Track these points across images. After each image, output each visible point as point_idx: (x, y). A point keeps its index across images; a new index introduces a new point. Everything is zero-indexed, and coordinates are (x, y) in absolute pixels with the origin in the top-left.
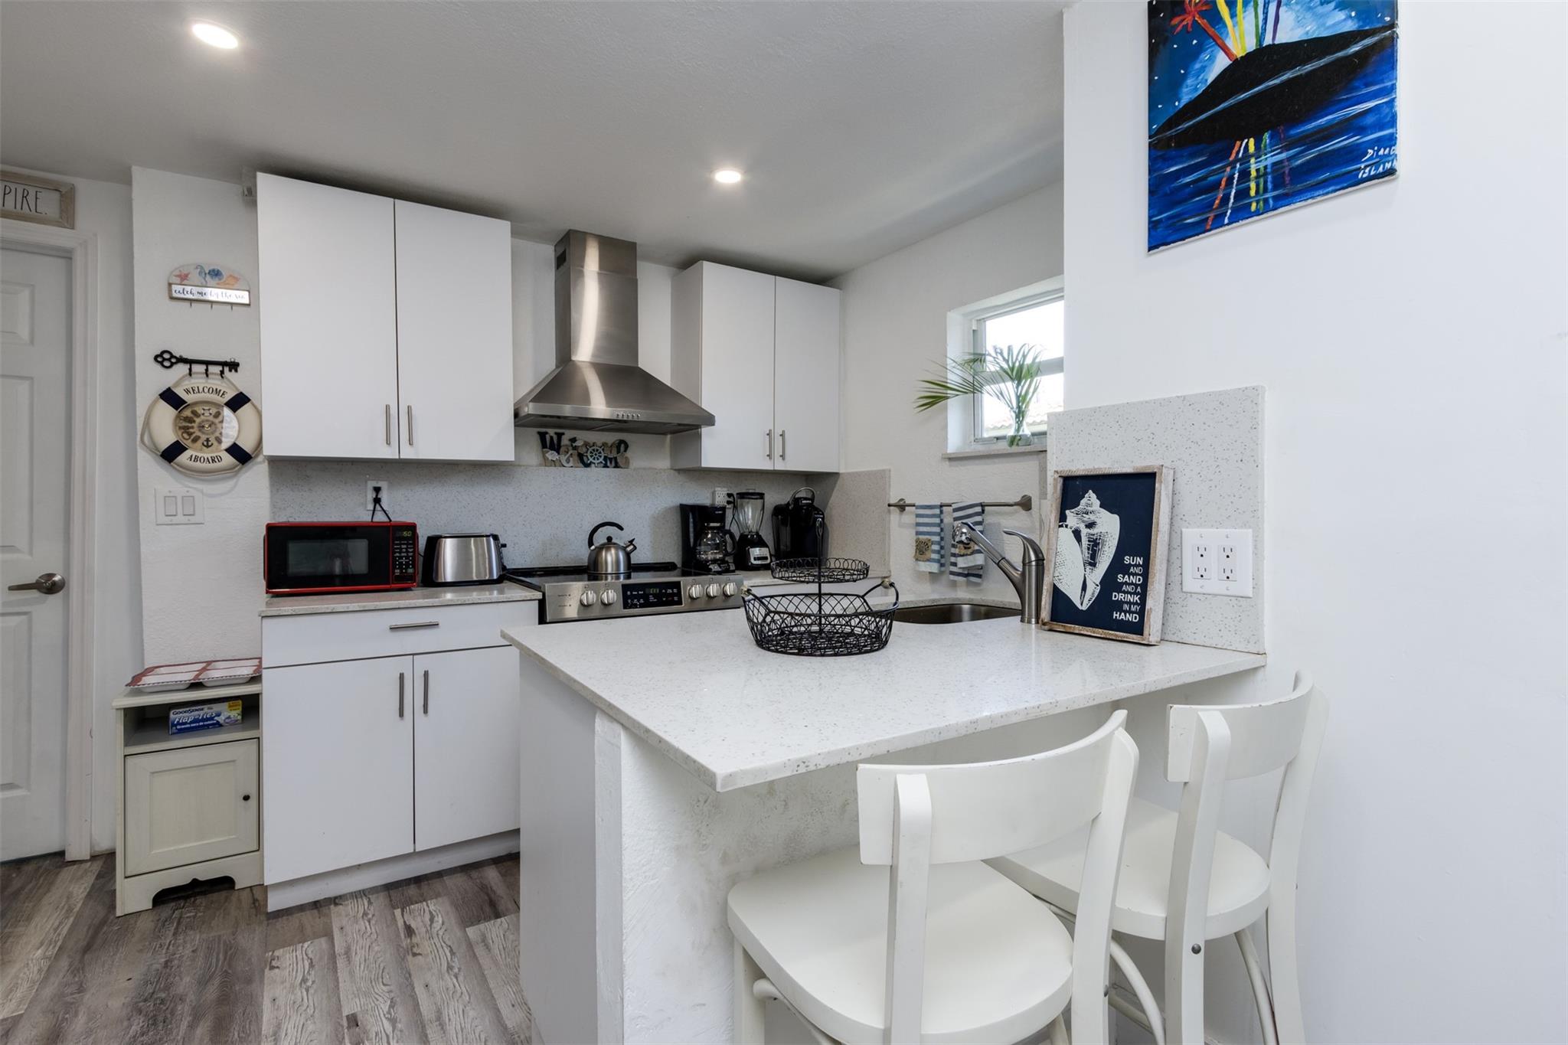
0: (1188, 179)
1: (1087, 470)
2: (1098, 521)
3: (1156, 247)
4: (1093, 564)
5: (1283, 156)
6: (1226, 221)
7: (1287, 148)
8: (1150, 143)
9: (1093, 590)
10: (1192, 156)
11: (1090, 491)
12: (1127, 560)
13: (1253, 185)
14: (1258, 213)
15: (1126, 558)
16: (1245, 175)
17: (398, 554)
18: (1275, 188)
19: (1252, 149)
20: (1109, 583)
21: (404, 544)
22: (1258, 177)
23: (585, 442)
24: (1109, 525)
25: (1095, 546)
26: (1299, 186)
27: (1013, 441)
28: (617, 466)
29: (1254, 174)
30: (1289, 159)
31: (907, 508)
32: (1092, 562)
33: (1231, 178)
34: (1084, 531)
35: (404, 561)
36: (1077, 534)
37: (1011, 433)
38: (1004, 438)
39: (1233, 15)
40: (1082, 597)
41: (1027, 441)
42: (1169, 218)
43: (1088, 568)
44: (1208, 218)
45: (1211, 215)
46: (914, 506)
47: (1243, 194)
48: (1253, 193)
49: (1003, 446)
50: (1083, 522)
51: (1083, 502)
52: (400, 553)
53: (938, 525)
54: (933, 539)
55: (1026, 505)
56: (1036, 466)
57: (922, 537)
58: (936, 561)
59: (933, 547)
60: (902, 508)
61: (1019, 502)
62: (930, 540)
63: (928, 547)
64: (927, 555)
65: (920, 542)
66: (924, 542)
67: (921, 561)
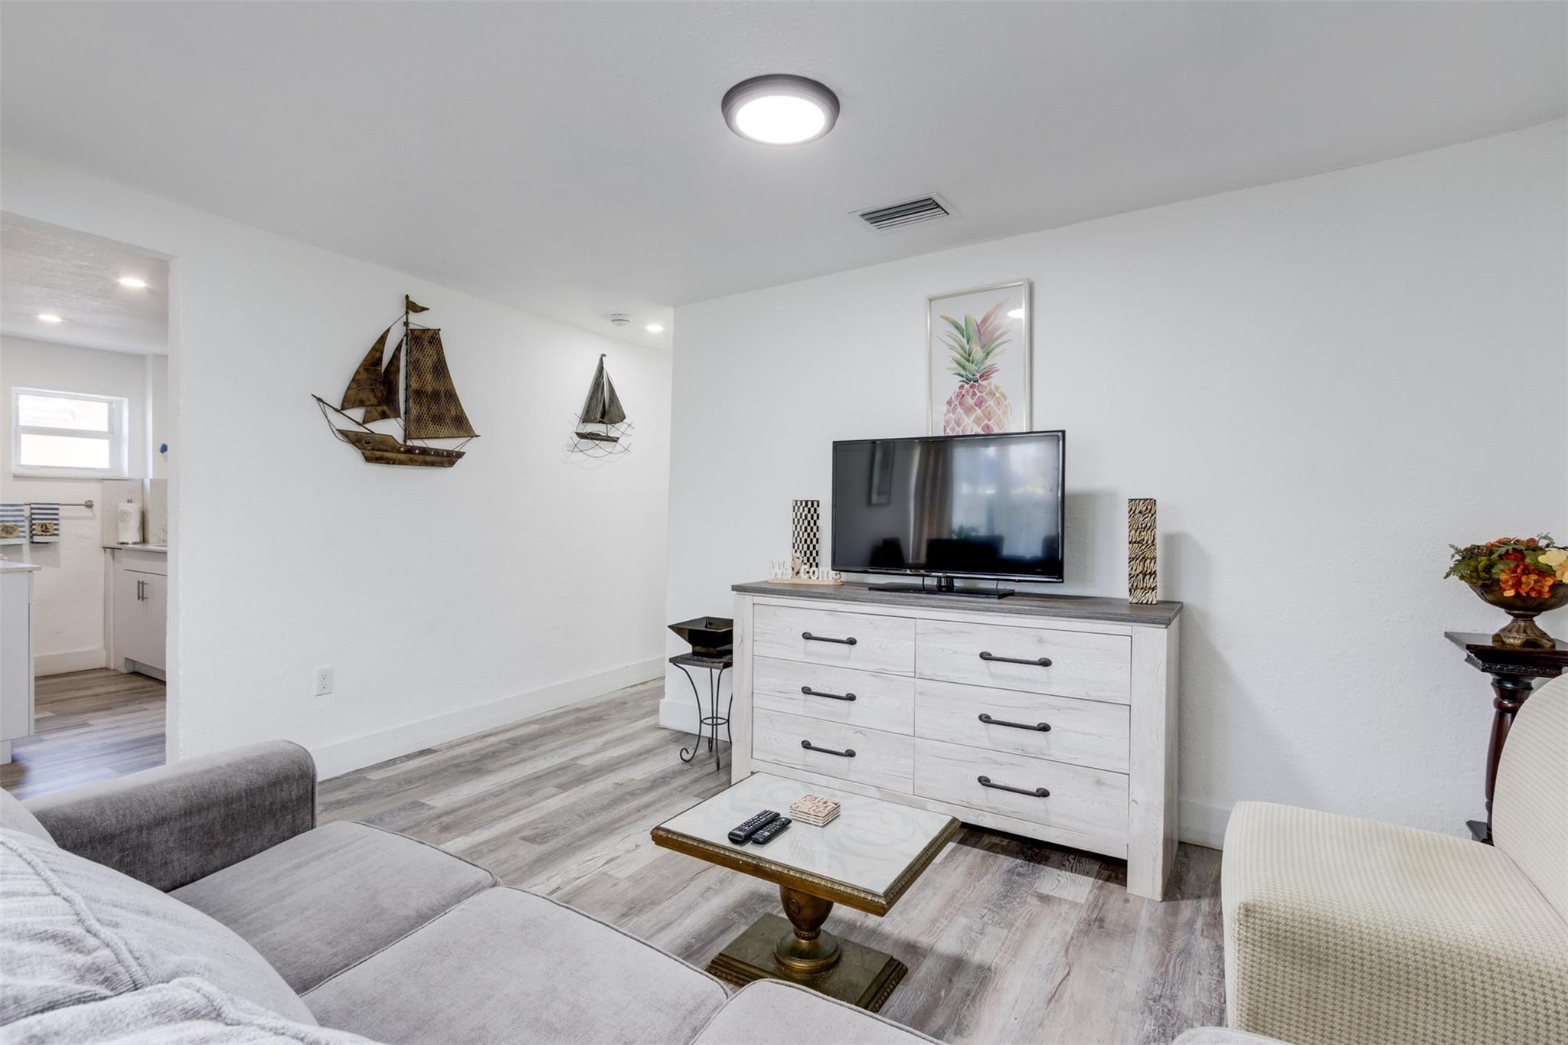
53: (22, 516)
54: (19, 524)
55: (89, 505)
56: (98, 486)
57: (6, 524)
58: (24, 537)
59: (18, 529)
61: (86, 503)
62: (16, 525)
63: (12, 529)
64: (16, 534)
65: (6, 526)
66: (8, 527)
67: (10, 538)
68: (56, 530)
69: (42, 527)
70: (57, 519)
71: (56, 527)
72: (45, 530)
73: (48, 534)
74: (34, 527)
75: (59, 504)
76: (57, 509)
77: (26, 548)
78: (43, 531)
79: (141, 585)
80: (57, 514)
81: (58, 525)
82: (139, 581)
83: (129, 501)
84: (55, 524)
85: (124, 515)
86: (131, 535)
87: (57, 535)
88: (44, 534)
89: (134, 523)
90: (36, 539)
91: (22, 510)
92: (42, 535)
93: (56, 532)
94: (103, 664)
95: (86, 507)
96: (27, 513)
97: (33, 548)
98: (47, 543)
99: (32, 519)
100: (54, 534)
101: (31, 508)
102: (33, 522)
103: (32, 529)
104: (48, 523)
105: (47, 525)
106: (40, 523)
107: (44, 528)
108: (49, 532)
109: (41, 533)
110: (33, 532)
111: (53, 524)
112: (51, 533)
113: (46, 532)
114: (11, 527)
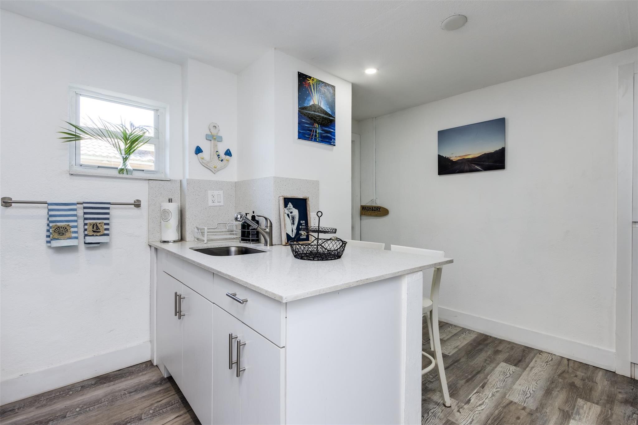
0: (306, 125)
1: (292, 196)
2: (293, 211)
3: (300, 139)
4: (294, 224)
5: (321, 132)
6: (313, 140)
7: (322, 130)
8: (298, 110)
9: (295, 231)
10: (307, 120)
11: (290, 203)
12: (301, 222)
13: (317, 135)
14: (318, 142)
15: (301, 221)
16: (316, 131)
18: (321, 138)
19: (317, 127)
20: (298, 229)
22: (318, 134)
24: (296, 212)
25: (293, 218)
26: (324, 140)
27: (121, 171)
29: (317, 133)
30: (323, 133)
31: (13, 204)
32: (293, 224)
33: (314, 131)
34: (290, 215)
36: (288, 215)
37: (121, 166)
39: (314, 93)
40: (292, 234)
42: (303, 133)
43: (293, 225)
44: (309, 138)
45: (311, 137)
47: (316, 136)
48: (317, 136)
50: (289, 212)
51: (288, 206)
53: (75, 215)
54: (71, 224)
55: (137, 204)
56: (145, 186)
57: (59, 224)
58: (77, 238)
59: (73, 230)
60: (8, 204)
61: (134, 203)
62: (68, 225)
63: (67, 230)
64: (68, 235)
65: (59, 227)
66: (61, 227)
67: (62, 239)
68: (106, 229)
69: (93, 228)
70: (108, 219)
71: (106, 227)
72: (96, 230)
73: (98, 234)
74: (86, 227)
75: (109, 203)
76: (108, 208)
77: (82, 247)
78: (94, 232)
79: (178, 298)
80: (108, 214)
81: (108, 224)
82: (176, 293)
83: (170, 201)
84: (106, 224)
85: (165, 214)
86: (172, 234)
87: (108, 235)
88: (95, 234)
89: (174, 222)
90: (89, 239)
91: (75, 210)
92: (93, 235)
93: (106, 232)
94: (146, 358)
95: (134, 206)
96: (80, 212)
97: (88, 248)
98: (99, 243)
99: (85, 219)
100: (105, 234)
101: (85, 208)
102: (86, 222)
103: (85, 230)
104: (100, 224)
105: (99, 225)
106: (92, 223)
107: (95, 228)
108: (100, 232)
109: (93, 233)
110: (86, 233)
111: (103, 224)
112: (101, 233)
113: (98, 232)
114: (66, 228)
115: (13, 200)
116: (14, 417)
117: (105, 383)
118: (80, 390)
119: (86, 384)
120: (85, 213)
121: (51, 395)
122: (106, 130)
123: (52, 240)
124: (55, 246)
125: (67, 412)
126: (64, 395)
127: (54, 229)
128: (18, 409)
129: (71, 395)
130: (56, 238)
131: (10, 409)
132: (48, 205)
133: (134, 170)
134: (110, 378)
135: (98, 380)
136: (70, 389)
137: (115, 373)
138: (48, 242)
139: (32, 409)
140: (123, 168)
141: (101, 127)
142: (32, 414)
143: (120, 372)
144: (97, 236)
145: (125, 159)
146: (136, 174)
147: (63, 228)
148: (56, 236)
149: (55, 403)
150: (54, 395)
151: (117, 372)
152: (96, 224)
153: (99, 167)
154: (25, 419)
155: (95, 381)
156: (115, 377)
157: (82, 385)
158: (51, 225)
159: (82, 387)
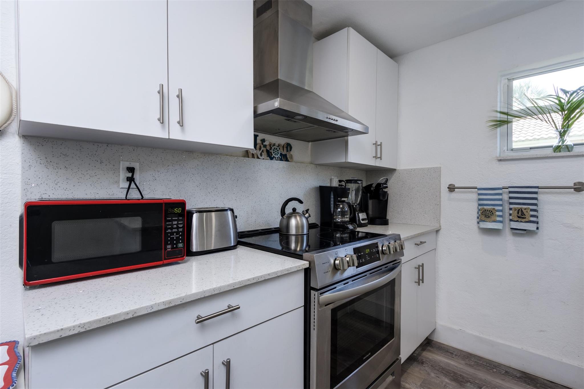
17: (169, 231)
21: (175, 220)
23: (270, 142)
27: (557, 149)
28: (287, 160)
31: (456, 189)
35: (175, 236)
37: (555, 142)
38: (551, 147)
41: (569, 148)
46: (476, 188)
49: (549, 152)
52: (172, 229)
53: (501, 200)
54: (497, 208)
55: (579, 188)
57: (485, 207)
58: (501, 222)
59: (498, 213)
60: (452, 190)
61: (574, 186)
62: (494, 209)
63: (493, 213)
64: (493, 218)
65: (485, 210)
66: (487, 210)
67: (487, 222)
68: (534, 216)
69: (518, 213)
70: (536, 205)
71: (533, 213)
72: (521, 216)
73: (523, 220)
74: (511, 212)
75: (537, 187)
76: (536, 193)
77: (508, 231)
78: (519, 217)
80: (536, 199)
81: (535, 210)
84: (532, 210)
87: (535, 222)
88: (520, 220)
90: (515, 225)
91: (500, 194)
92: (517, 221)
93: (533, 219)
95: (574, 190)
96: (506, 197)
97: (514, 235)
98: (525, 230)
99: (511, 203)
100: (530, 221)
101: (510, 192)
102: (512, 206)
103: (510, 215)
104: (525, 209)
105: (524, 211)
106: (517, 208)
107: (520, 213)
108: (525, 218)
109: (518, 219)
110: (511, 217)
111: (529, 210)
112: (527, 220)
113: (523, 218)
114: (492, 211)
115: (455, 186)
116: (451, 359)
117: (529, 384)
118: (503, 374)
119: (511, 372)
120: (510, 198)
121: (480, 360)
122: (535, 106)
123: (480, 221)
124: (482, 227)
125: (484, 385)
126: (489, 368)
127: (482, 212)
128: (456, 355)
129: (494, 372)
130: (483, 220)
131: (451, 351)
132: (478, 190)
133: (575, 145)
134: (537, 383)
135: (524, 376)
136: (495, 366)
137: (546, 382)
138: (478, 223)
139: (463, 362)
140: (560, 144)
141: (529, 105)
142: (461, 366)
143: (551, 384)
144: (521, 222)
145: (562, 134)
146: (577, 150)
147: (489, 211)
148: (483, 218)
149: (479, 370)
150: (481, 362)
151: (548, 383)
152: (522, 209)
153: (531, 148)
154: (456, 366)
155: (521, 375)
156: (543, 386)
157: (507, 371)
158: (480, 207)
159: (506, 372)
